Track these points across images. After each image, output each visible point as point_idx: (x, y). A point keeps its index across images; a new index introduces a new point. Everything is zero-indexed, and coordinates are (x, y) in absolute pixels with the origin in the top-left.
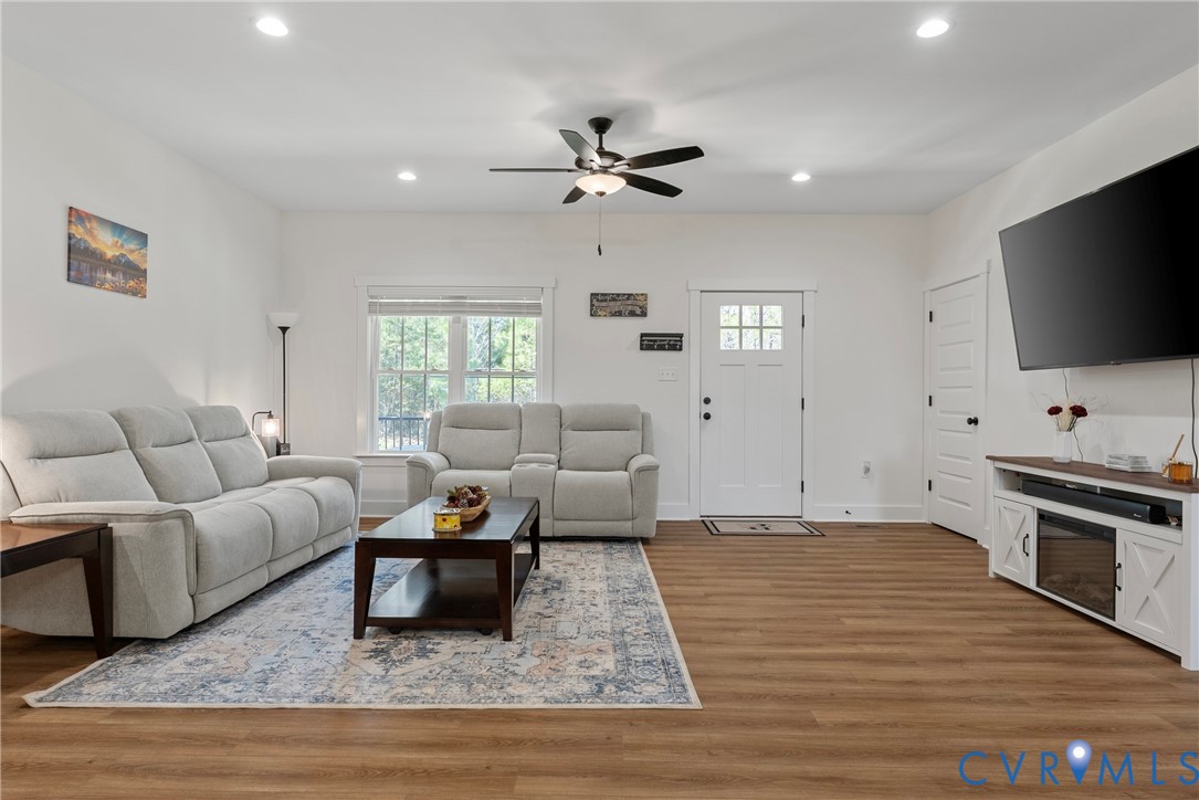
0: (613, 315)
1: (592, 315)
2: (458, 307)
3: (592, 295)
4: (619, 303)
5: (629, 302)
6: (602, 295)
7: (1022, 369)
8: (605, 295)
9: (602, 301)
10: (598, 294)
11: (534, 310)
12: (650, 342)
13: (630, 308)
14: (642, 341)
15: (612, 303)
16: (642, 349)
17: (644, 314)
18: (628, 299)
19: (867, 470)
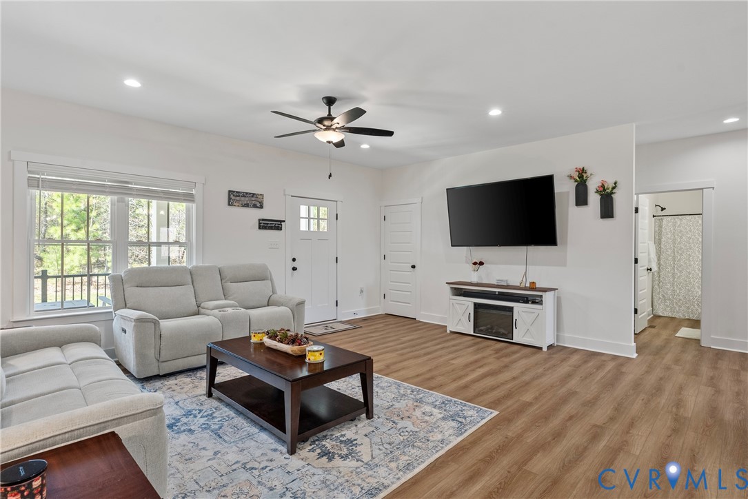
0: (243, 206)
1: (229, 205)
2: (121, 189)
3: (230, 191)
4: (247, 199)
5: (253, 199)
6: (237, 192)
7: (452, 246)
8: (239, 192)
9: (237, 196)
10: (234, 192)
11: (189, 198)
12: (265, 225)
13: (253, 202)
14: (260, 223)
15: (243, 198)
16: (259, 228)
17: (261, 207)
18: (252, 197)
19: (362, 291)
